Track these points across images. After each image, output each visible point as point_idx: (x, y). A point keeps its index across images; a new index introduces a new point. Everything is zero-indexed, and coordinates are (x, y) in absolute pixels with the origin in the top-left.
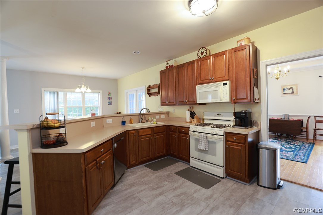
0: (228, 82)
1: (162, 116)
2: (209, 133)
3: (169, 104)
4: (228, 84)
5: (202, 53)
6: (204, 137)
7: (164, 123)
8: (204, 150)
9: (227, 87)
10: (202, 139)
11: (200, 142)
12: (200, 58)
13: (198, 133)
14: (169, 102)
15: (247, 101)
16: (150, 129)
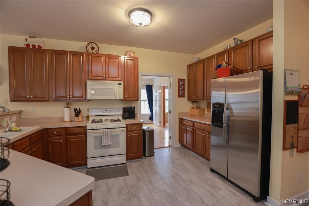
0: (122, 82)
1: (12, 118)
2: (112, 128)
3: (35, 99)
4: (122, 84)
5: (93, 48)
6: (109, 133)
7: (39, 127)
8: (108, 145)
9: (122, 87)
10: (107, 135)
11: (104, 139)
12: (89, 52)
13: (99, 131)
14: (34, 97)
15: (136, 99)
16: (28, 138)
